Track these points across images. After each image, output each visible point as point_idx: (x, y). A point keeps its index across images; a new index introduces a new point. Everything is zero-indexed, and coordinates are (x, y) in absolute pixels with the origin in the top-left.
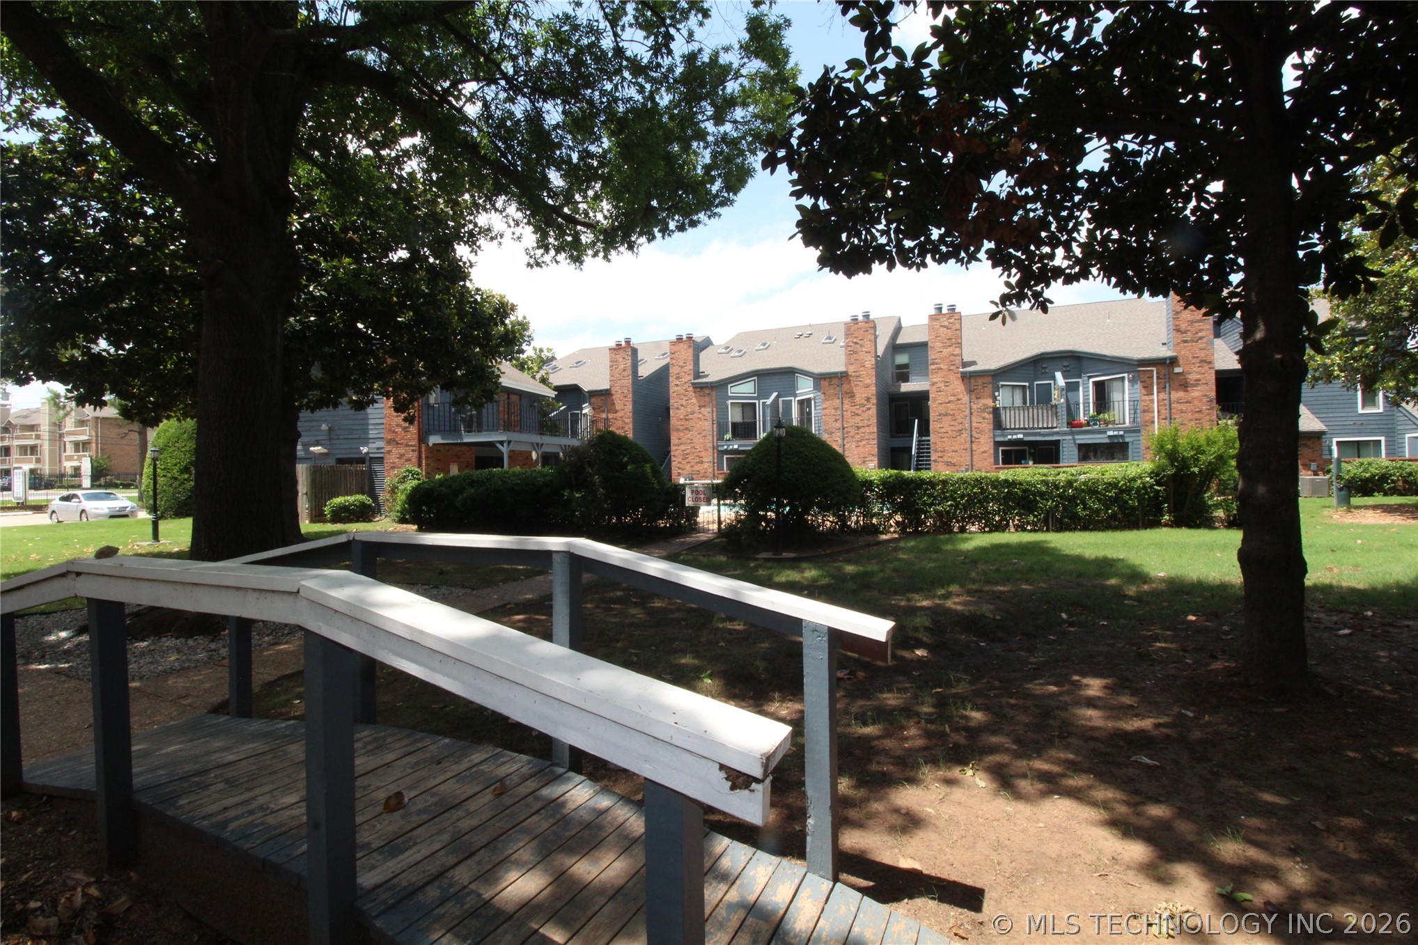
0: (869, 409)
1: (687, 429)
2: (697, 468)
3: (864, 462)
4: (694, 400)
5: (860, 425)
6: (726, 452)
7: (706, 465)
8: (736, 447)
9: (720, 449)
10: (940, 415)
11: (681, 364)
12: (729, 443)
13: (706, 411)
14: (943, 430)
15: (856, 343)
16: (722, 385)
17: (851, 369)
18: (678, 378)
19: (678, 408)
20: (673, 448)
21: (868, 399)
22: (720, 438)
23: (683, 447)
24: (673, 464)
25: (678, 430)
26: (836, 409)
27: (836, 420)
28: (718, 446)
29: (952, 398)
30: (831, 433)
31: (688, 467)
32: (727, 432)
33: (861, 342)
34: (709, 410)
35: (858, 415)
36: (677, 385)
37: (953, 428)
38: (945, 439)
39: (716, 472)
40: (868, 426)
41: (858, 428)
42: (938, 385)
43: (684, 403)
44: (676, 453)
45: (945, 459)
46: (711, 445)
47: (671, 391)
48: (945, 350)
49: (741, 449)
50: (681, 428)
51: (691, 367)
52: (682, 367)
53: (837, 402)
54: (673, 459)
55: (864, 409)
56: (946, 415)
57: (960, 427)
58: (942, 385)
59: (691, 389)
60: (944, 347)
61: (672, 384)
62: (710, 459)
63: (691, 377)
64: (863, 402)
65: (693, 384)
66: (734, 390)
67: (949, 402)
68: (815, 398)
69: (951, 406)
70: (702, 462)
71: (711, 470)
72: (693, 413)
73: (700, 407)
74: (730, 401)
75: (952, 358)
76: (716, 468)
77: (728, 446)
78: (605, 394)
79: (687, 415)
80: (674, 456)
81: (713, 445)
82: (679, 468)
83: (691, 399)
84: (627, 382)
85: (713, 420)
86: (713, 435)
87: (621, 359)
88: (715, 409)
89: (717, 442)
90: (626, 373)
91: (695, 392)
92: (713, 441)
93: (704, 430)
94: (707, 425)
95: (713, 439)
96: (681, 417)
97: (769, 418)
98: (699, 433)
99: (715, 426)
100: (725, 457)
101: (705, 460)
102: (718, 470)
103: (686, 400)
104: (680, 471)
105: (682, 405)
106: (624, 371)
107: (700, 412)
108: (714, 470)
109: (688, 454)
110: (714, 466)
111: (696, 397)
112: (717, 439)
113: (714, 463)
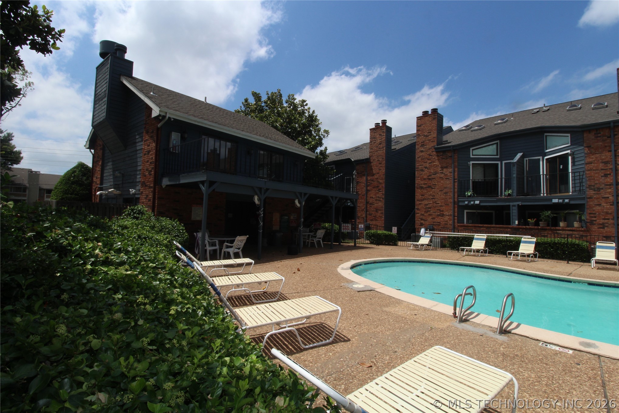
1: (429, 187)
2: (438, 220)
4: (437, 163)
6: (467, 207)
7: (446, 218)
8: (477, 202)
9: (461, 204)
11: (426, 134)
12: (470, 199)
13: (448, 171)
16: (465, 148)
18: (423, 145)
19: (422, 170)
20: (417, 203)
22: (462, 193)
23: (426, 202)
24: (417, 215)
25: (422, 188)
26: (606, 163)
27: (606, 175)
28: (459, 202)
30: (599, 189)
31: (430, 219)
32: (468, 190)
34: (451, 170)
36: (422, 151)
39: (456, 224)
43: (428, 165)
44: (420, 207)
46: (452, 200)
47: (417, 156)
49: (483, 204)
50: (424, 186)
51: (435, 135)
52: (427, 136)
53: (607, 156)
54: (417, 211)
59: (434, 153)
61: (417, 151)
62: (451, 212)
63: (435, 144)
65: (435, 149)
66: (475, 152)
68: (570, 155)
70: (443, 215)
71: (451, 222)
72: (435, 173)
73: (442, 168)
74: (471, 162)
76: (456, 221)
77: (470, 202)
78: (366, 162)
79: (430, 175)
80: (418, 209)
81: (454, 201)
82: (422, 219)
83: (434, 162)
84: (382, 152)
85: (454, 179)
86: (454, 193)
87: (378, 136)
88: (456, 169)
89: (458, 199)
90: (381, 146)
91: (438, 156)
92: (454, 198)
93: (445, 188)
94: (449, 183)
95: (454, 195)
96: (425, 177)
97: (515, 176)
98: (441, 191)
99: (456, 184)
100: (465, 211)
101: (446, 213)
102: (458, 223)
103: (430, 163)
104: (422, 222)
105: (426, 168)
106: (380, 144)
107: (442, 173)
108: (454, 222)
109: (430, 208)
110: (454, 219)
111: (438, 159)
112: (458, 196)
113: (454, 216)
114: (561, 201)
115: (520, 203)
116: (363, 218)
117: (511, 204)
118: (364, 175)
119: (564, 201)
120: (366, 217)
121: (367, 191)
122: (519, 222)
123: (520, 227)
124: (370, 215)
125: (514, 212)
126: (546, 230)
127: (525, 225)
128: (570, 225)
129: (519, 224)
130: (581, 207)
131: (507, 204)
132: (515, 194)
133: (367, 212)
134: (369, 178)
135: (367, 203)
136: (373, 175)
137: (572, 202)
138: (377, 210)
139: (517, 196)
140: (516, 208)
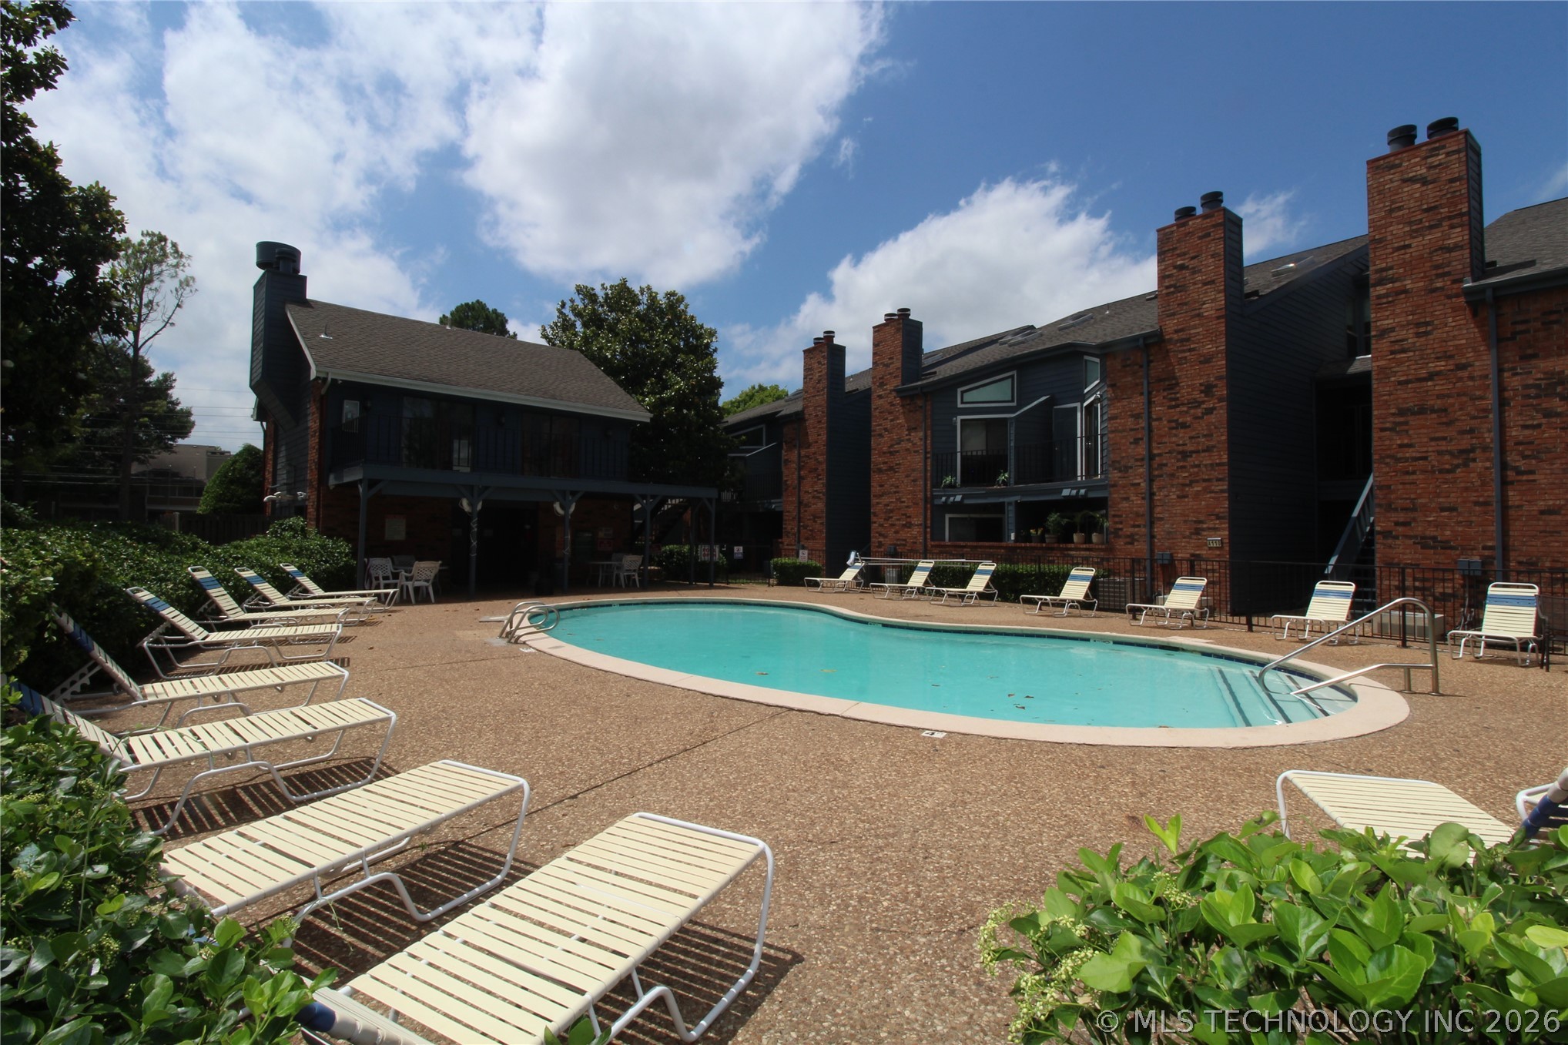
0: (1209, 411)
1: (891, 469)
2: (903, 535)
3: (1197, 532)
4: (902, 420)
5: (1190, 448)
6: (947, 507)
7: (915, 531)
8: (958, 498)
9: (937, 502)
10: (1402, 412)
11: (886, 361)
12: (950, 492)
13: (917, 437)
14: (1410, 453)
15: (1182, 267)
16: (943, 390)
17: (1171, 325)
18: (880, 385)
19: (881, 435)
20: (874, 501)
21: (1208, 389)
22: (936, 481)
23: (886, 499)
24: (874, 526)
25: (880, 471)
26: (1137, 416)
27: (1136, 441)
28: (933, 497)
29: (1441, 365)
30: (1127, 468)
31: (891, 534)
32: (951, 472)
33: (1192, 264)
34: (921, 434)
35: (1184, 426)
36: (880, 397)
37: (1443, 446)
38: (1419, 477)
39: (930, 543)
40: (1208, 449)
41: (1185, 455)
42: (1393, 336)
43: (888, 425)
44: (877, 509)
45: (1418, 529)
46: (922, 495)
47: (873, 407)
48: (1415, 242)
49: (967, 502)
50: (884, 467)
51: (899, 364)
52: (887, 366)
53: (1138, 402)
54: (874, 519)
55: (1199, 412)
56: (1422, 411)
57: (1466, 442)
58: (1408, 335)
59: (898, 401)
60: (1413, 234)
62: (922, 519)
63: (899, 381)
64: (1197, 395)
65: (900, 391)
66: (965, 397)
67: (1431, 377)
69: (1439, 386)
70: (910, 525)
71: (921, 539)
72: (900, 441)
73: (910, 430)
74: (959, 418)
75: (1438, 258)
76: (929, 536)
77: (948, 497)
78: (798, 418)
79: (892, 446)
80: (875, 515)
81: (926, 495)
82: (880, 535)
83: (898, 418)
84: (822, 399)
85: (926, 453)
86: (926, 480)
87: (816, 365)
88: (929, 433)
89: (932, 492)
90: (820, 386)
91: (903, 406)
92: (926, 491)
93: (914, 470)
94: (917, 461)
95: (926, 485)
96: (885, 449)
97: (1012, 444)
98: (907, 476)
99: (929, 461)
100: (947, 516)
101: (915, 521)
102: (932, 539)
103: (892, 420)
104: (881, 539)
105: (886, 430)
106: (819, 382)
107: (909, 440)
108: (925, 539)
109: (891, 511)
110: (926, 533)
111: (904, 413)
112: (933, 486)
113: (926, 527)
114: (1074, 492)
115: (1018, 498)
116: (794, 534)
117: (1006, 500)
118: (795, 446)
119: (1078, 492)
120: (799, 531)
121: (800, 478)
122: (1016, 536)
123: (1018, 544)
124: (805, 527)
125: (1010, 515)
126: (1052, 549)
127: (1025, 542)
128: (1088, 540)
129: (1016, 540)
130: (1101, 503)
131: (1001, 500)
132: (1012, 481)
133: (799, 522)
134: (803, 453)
135: (800, 503)
136: (809, 446)
137: (1091, 495)
138: (815, 517)
139: (1016, 483)
140: (1012, 508)
